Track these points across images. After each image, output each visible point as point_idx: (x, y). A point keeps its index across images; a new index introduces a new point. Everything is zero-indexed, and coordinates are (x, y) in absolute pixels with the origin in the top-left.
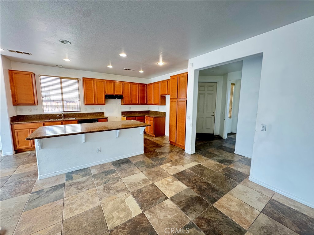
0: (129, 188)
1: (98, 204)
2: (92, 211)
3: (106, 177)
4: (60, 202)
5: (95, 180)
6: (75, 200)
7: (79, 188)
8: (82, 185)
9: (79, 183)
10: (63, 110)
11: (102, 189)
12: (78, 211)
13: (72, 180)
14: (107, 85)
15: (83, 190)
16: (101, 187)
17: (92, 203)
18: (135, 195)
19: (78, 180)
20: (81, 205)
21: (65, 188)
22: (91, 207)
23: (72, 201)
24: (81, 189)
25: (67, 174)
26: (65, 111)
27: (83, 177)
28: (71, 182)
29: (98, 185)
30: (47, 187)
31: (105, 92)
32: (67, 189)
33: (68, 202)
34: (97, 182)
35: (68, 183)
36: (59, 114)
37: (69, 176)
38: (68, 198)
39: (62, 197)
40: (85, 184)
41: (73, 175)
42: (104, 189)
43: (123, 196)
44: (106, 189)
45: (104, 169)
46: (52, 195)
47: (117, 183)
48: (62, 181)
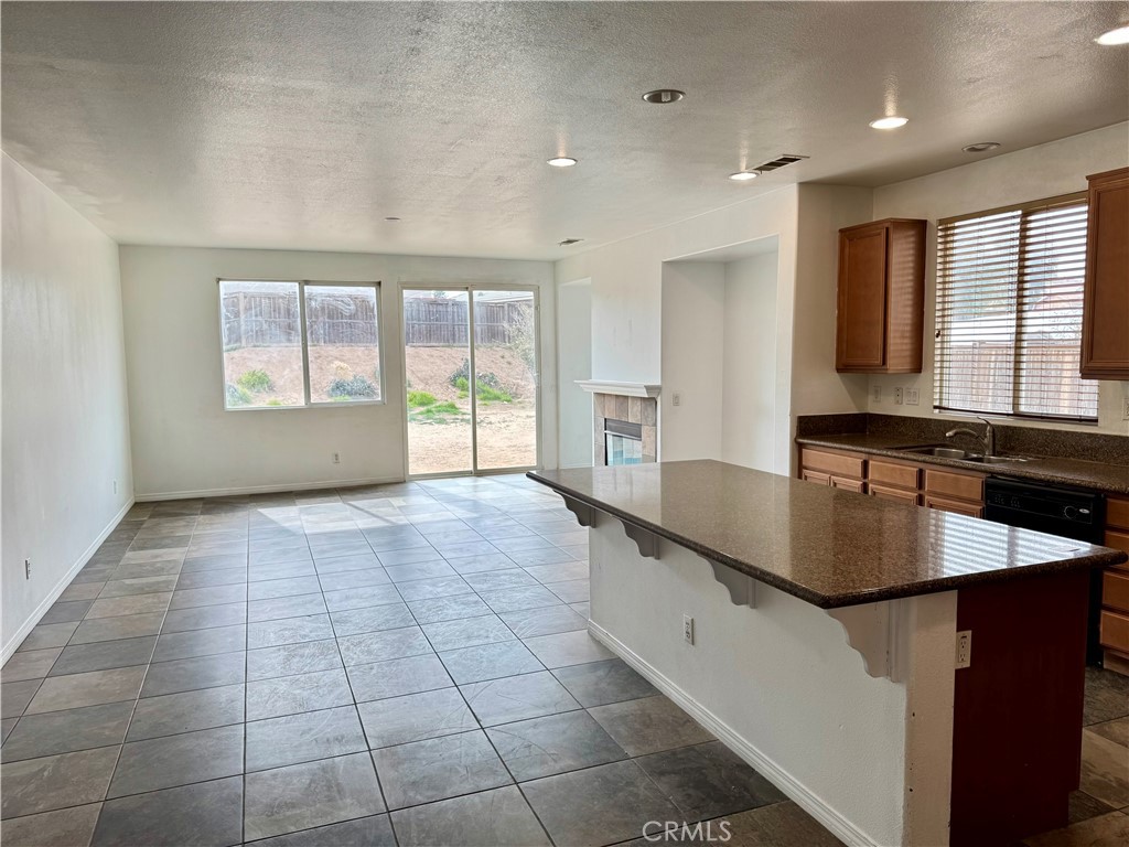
10: (1016, 404)
26: (1023, 409)
36: (965, 424)
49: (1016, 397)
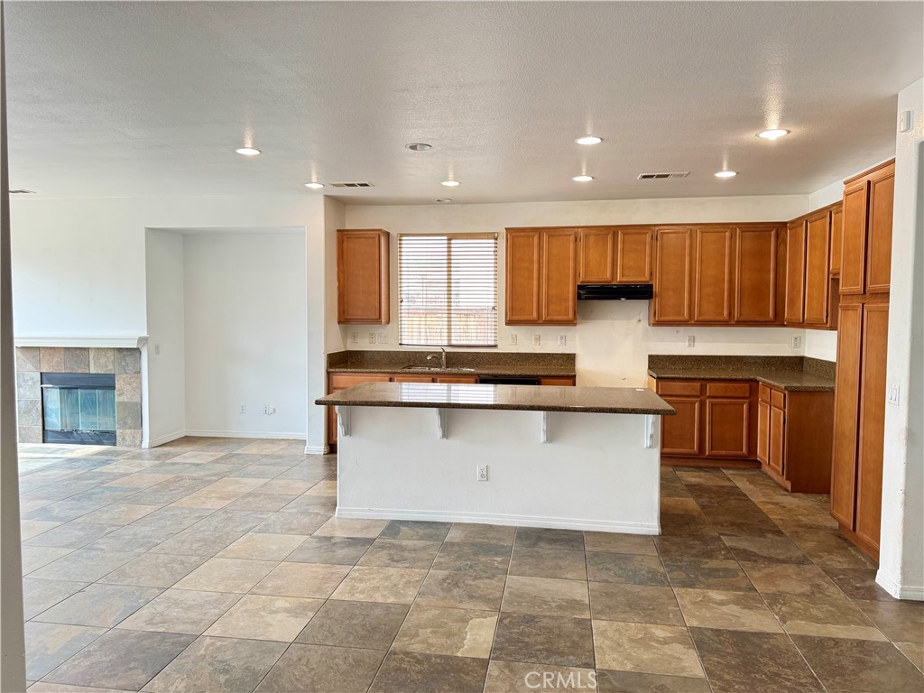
0: (506, 601)
1: (409, 600)
2: (387, 607)
3: (471, 557)
4: (344, 570)
5: (442, 555)
6: (372, 576)
7: (396, 558)
8: (406, 554)
9: (402, 548)
10: (450, 340)
11: (440, 577)
12: (362, 596)
13: (394, 538)
14: (587, 247)
15: (400, 565)
16: (442, 573)
17: (396, 594)
18: (506, 621)
19: (404, 543)
20: (377, 589)
21: (371, 548)
22: (391, 600)
23: (365, 577)
24: (397, 561)
25: (393, 521)
27: (421, 538)
28: (388, 541)
29: (439, 566)
30: (340, 534)
31: (576, 275)
32: (371, 551)
33: (357, 574)
34: (442, 560)
35: (382, 540)
36: (434, 353)
37: (394, 527)
38: (361, 568)
39: (354, 562)
40: (414, 555)
41: (403, 528)
42: (444, 580)
43: (475, 611)
44: (448, 581)
45: (484, 538)
46: (340, 551)
47: (486, 581)
48: (374, 534)
49: (449, 336)
